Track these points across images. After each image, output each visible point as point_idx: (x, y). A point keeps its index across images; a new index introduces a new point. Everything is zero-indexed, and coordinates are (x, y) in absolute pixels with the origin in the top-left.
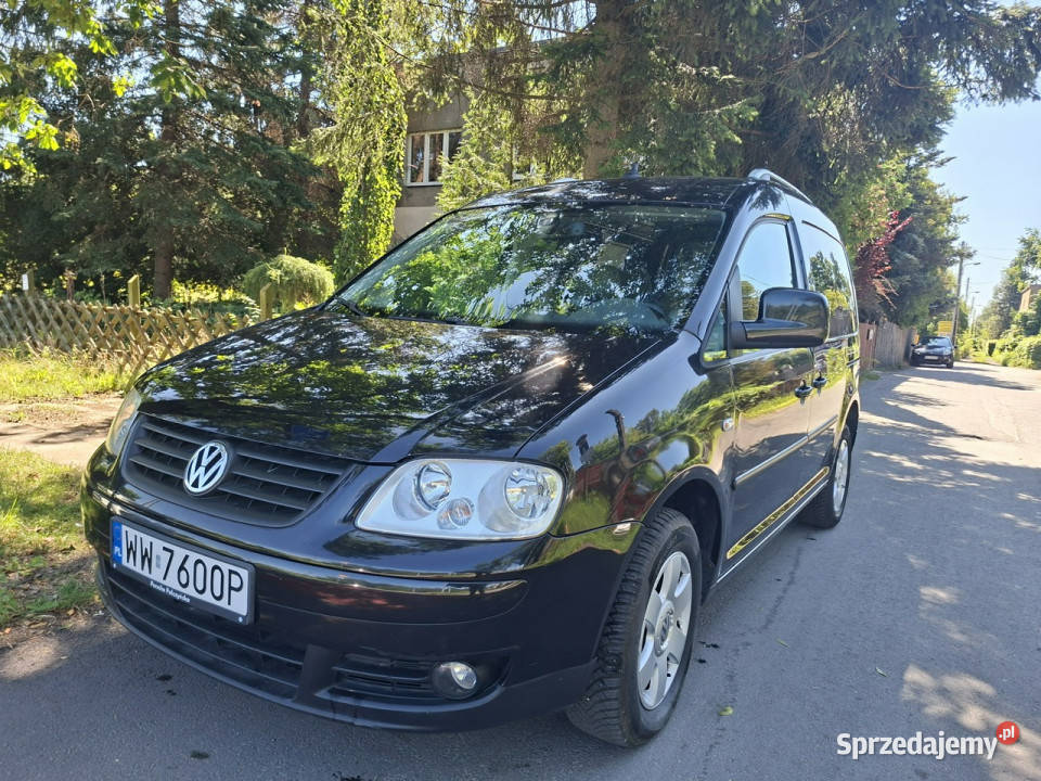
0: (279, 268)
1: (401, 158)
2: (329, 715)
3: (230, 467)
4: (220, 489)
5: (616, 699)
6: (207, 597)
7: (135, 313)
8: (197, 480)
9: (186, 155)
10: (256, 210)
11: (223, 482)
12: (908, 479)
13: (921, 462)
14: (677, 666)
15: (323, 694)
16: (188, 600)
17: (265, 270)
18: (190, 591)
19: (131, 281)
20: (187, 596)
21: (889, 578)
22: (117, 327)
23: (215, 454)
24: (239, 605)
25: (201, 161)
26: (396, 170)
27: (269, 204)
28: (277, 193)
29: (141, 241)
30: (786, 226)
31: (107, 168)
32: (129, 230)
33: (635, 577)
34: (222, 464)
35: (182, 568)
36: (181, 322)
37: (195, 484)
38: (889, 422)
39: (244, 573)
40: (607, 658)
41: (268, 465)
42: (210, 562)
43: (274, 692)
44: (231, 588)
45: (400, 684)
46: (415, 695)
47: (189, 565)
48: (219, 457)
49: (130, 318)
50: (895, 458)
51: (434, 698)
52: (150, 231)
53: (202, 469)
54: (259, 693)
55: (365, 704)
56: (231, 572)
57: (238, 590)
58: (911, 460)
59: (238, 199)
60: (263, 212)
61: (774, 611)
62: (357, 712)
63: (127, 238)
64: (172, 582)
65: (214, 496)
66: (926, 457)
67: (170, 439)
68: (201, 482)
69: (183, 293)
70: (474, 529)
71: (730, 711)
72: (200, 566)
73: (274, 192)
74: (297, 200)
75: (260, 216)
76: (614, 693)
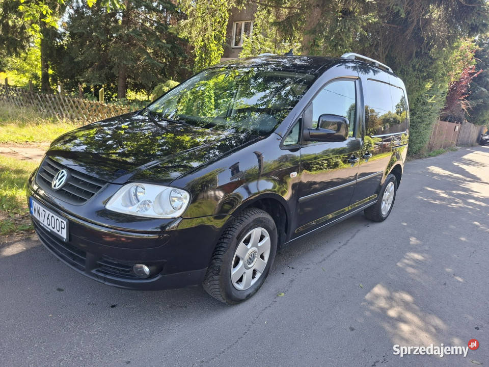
0: (168, 86)
1: (225, 35)
2: (96, 279)
3: (67, 180)
4: (63, 189)
5: (218, 284)
6: (55, 230)
7: (101, 105)
8: (55, 184)
9: (132, 32)
10: (163, 58)
11: (64, 186)
12: (438, 202)
13: (450, 194)
14: (261, 274)
15: (94, 271)
16: (49, 231)
17: (162, 87)
18: (50, 227)
19: (100, 91)
20: (50, 229)
21: (393, 247)
22: (95, 111)
23: (63, 174)
24: (64, 234)
25: (138, 35)
26: (222, 41)
27: (168, 55)
28: (171, 51)
29: (112, 71)
30: (355, 82)
31: (97, 37)
32: (107, 66)
33: (230, 236)
34: (64, 178)
35: (48, 218)
36: (119, 110)
37: (55, 186)
38: (447, 173)
39: (65, 222)
40: (215, 268)
41: (80, 180)
42: (56, 217)
43: (80, 269)
44: (62, 228)
45: (123, 270)
46: (127, 275)
47: (50, 218)
48: (64, 176)
49: (99, 108)
50: (438, 191)
51: (133, 277)
52: (116, 66)
53: (58, 180)
54: (73, 268)
55: (108, 277)
56: (62, 222)
57: (64, 229)
58: (446, 193)
59: (155, 53)
60: (166, 59)
61: (329, 256)
62: (105, 279)
63: (106, 70)
64: (45, 223)
65: (60, 191)
66: (454, 192)
67: (53, 167)
68: (57, 184)
69: (131, 95)
70: (151, 213)
71: (283, 294)
72: (53, 218)
73: (170, 50)
74: (180, 54)
75: (164, 61)
76: (217, 282)
